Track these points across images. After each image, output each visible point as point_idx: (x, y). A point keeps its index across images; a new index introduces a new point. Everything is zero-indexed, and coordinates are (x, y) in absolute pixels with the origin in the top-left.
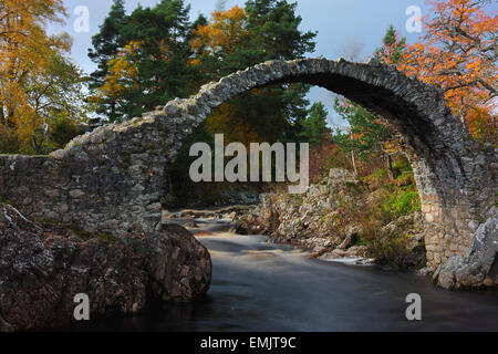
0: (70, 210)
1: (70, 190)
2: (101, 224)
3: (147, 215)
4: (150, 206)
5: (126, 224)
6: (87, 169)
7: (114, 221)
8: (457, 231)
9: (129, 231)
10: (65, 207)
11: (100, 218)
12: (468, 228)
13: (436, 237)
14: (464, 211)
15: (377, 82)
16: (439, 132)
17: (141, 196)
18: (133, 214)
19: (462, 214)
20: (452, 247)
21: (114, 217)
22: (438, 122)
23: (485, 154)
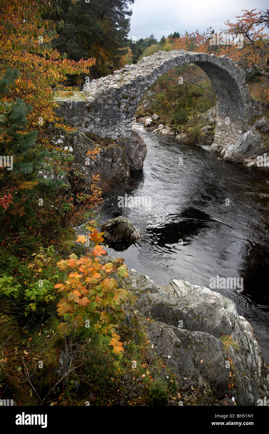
0: (95, 128)
1: (95, 118)
2: (108, 134)
3: (126, 129)
4: (127, 125)
5: (117, 134)
6: (102, 108)
7: (113, 132)
8: (232, 133)
9: (118, 137)
10: (93, 126)
11: (107, 131)
12: (238, 133)
13: (221, 132)
14: (238, 125)
15: (224, 67)
16: (239, 92)
17: (124, 121)
18: (120, 129)
19: (237, 127)
20: (228, 138)
21: (113, 131)
22: (240, 88)
23: (252, 103)
